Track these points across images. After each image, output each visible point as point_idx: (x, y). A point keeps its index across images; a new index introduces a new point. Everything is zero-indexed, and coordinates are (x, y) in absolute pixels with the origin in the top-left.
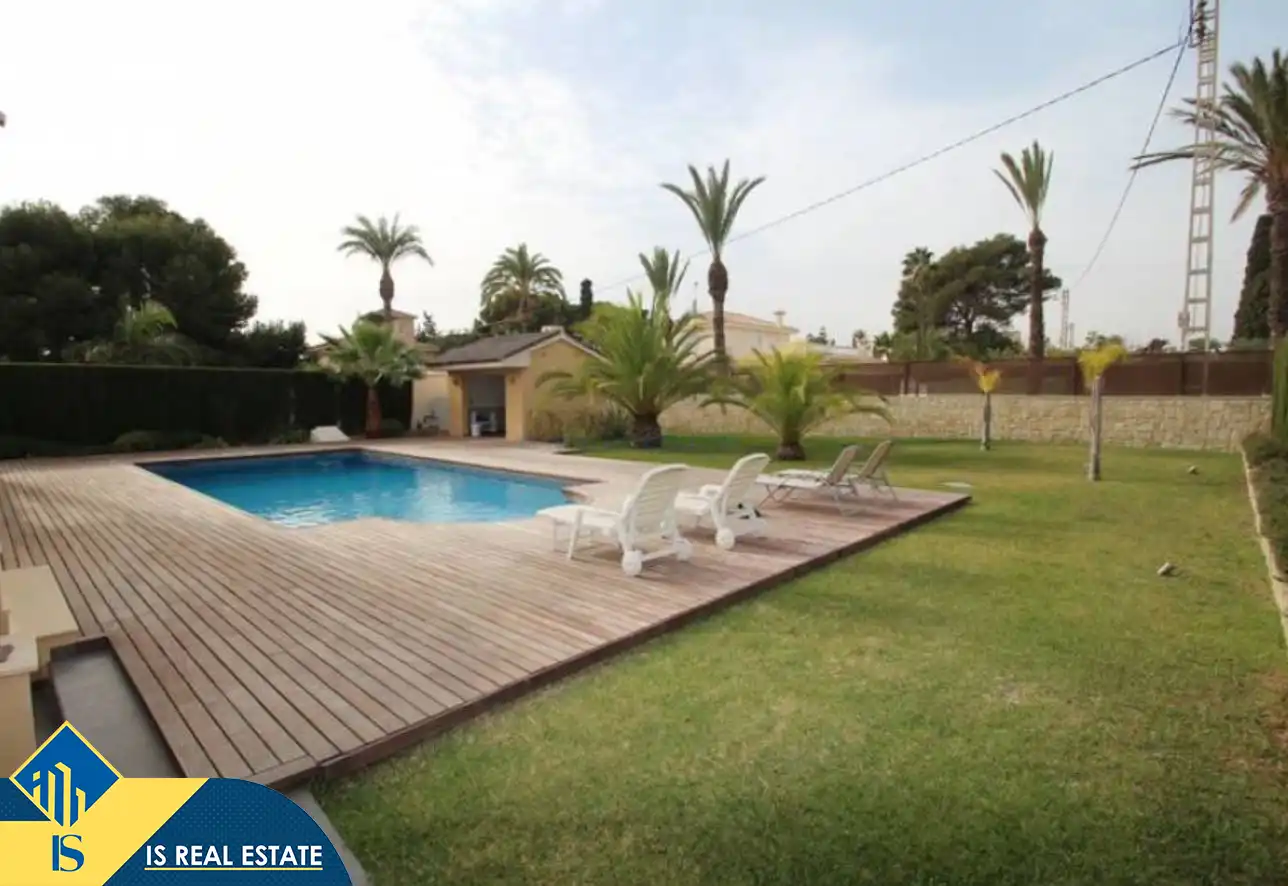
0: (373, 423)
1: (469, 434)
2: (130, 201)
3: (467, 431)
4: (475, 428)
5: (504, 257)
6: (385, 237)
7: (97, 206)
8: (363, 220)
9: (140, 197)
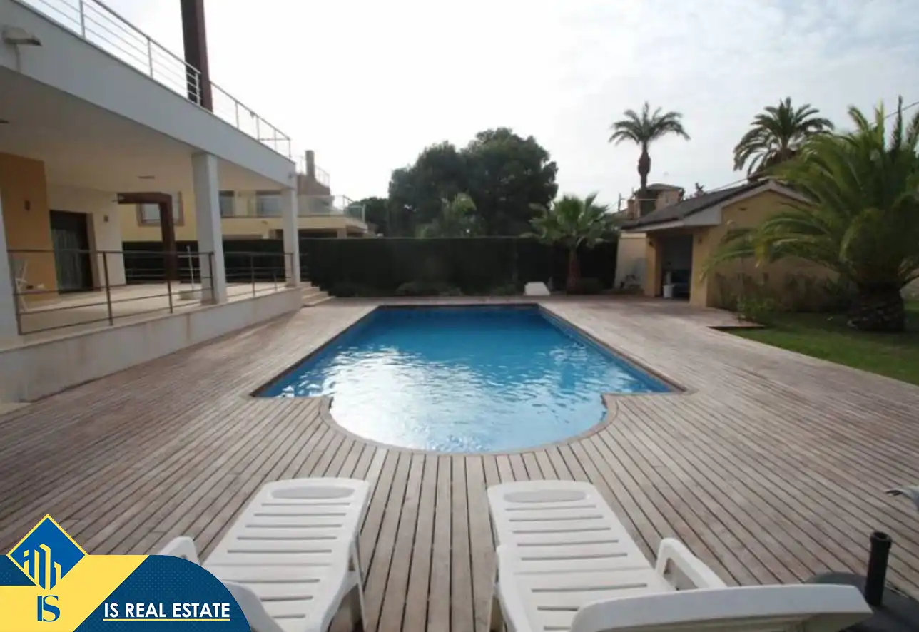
0: (572, 281)
1: (660, 295)
2: (493, 132)
3: (659, 293)
4: (667, 290)
5: (763, 117)
6: (646, 122)
7: (476, 139)
8: (630, 113)
9: (499, 129)
